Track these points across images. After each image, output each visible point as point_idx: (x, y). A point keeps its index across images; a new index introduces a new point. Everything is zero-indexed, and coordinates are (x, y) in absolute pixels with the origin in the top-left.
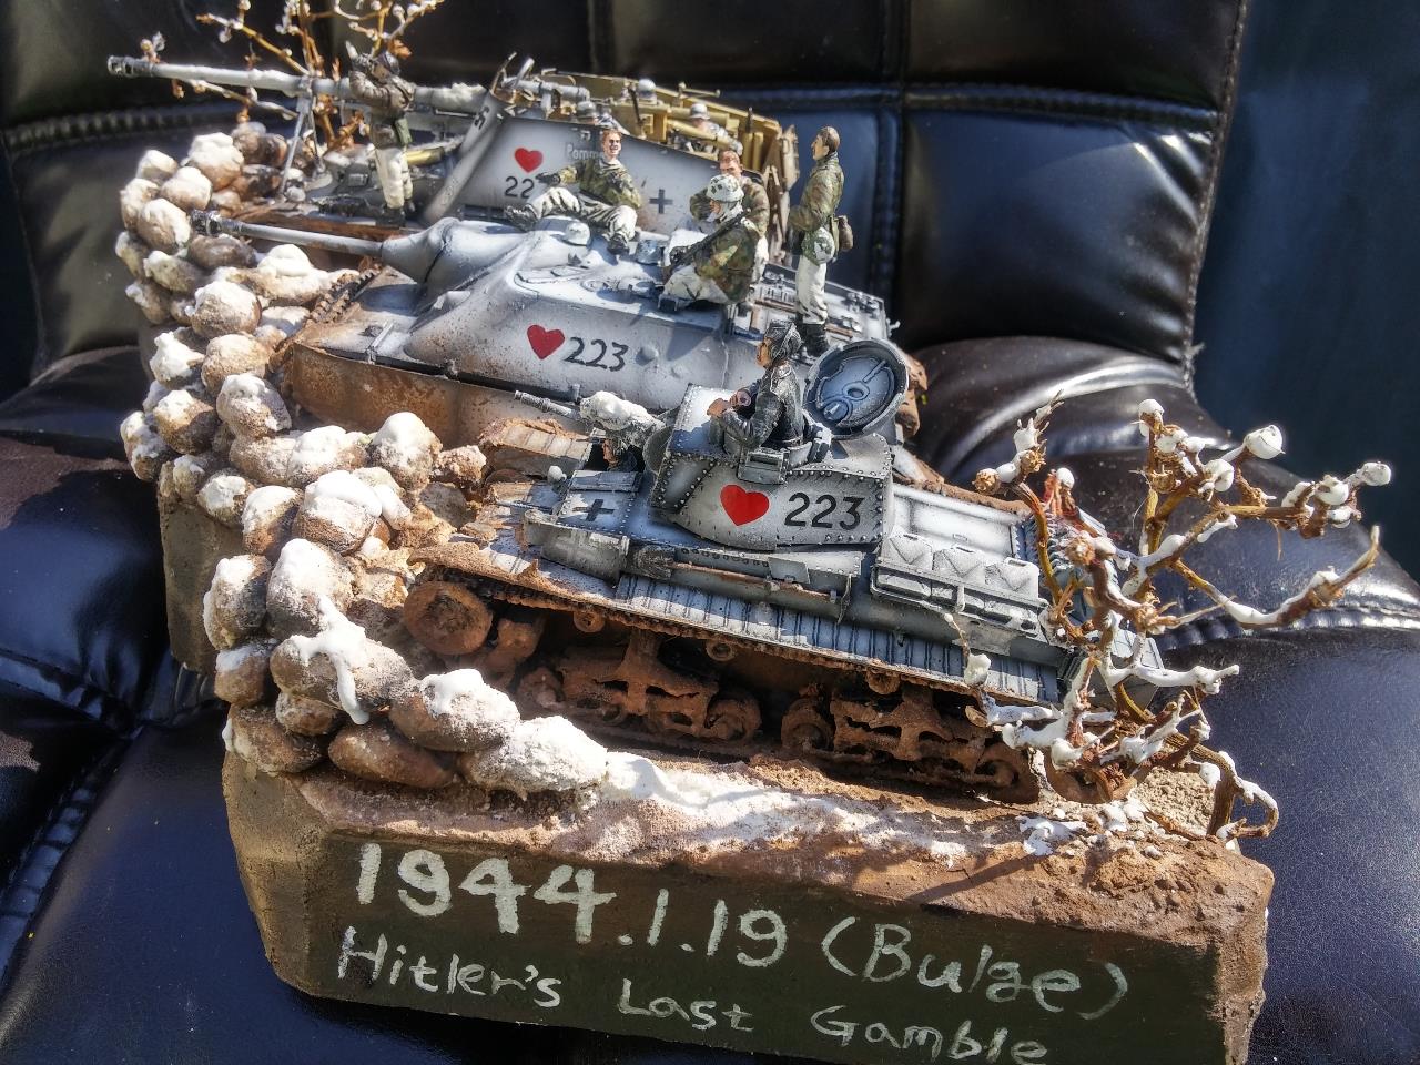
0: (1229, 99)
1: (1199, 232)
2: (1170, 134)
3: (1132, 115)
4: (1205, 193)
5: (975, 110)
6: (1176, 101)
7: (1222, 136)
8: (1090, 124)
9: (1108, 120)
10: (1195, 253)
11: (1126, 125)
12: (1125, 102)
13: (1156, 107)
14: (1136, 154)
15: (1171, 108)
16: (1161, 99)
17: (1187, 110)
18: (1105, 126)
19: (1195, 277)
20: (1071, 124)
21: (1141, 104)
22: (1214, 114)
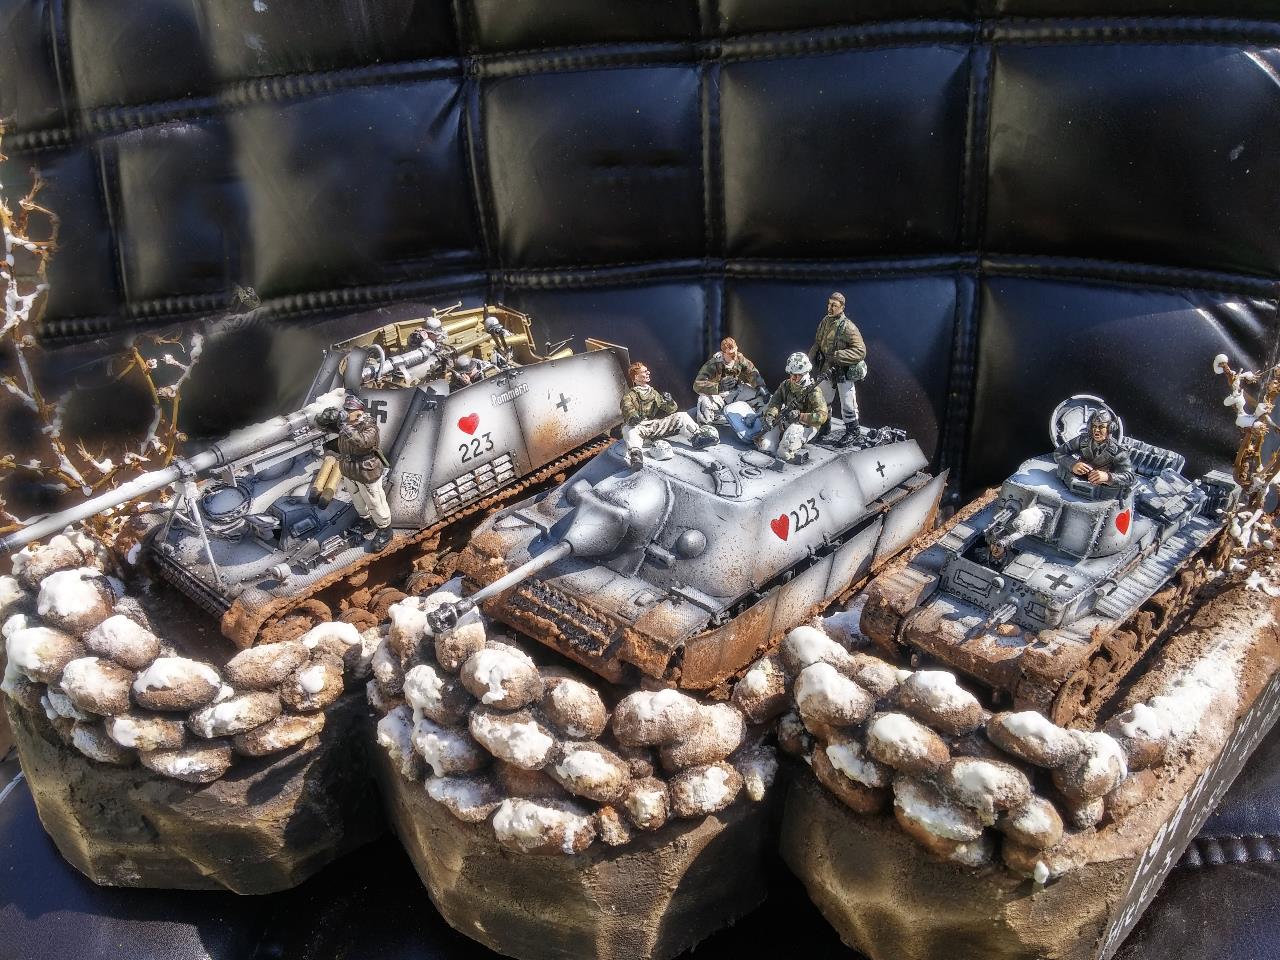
2: (1231, 301)
3: (1197, 285)
5: (1046, 277)
6: (1242, 273)
8: (1156, 291)
9: (1173, 289)
11: (1191, 293)
12: (1190, 274)
14: (1199, 318)
15: (1236, 278)
16: (1227, 271)
17: (1252, 281)
18: (1170, 295)
20: (1136, 292)
21: (1205, 275)
22: (1279, 283)
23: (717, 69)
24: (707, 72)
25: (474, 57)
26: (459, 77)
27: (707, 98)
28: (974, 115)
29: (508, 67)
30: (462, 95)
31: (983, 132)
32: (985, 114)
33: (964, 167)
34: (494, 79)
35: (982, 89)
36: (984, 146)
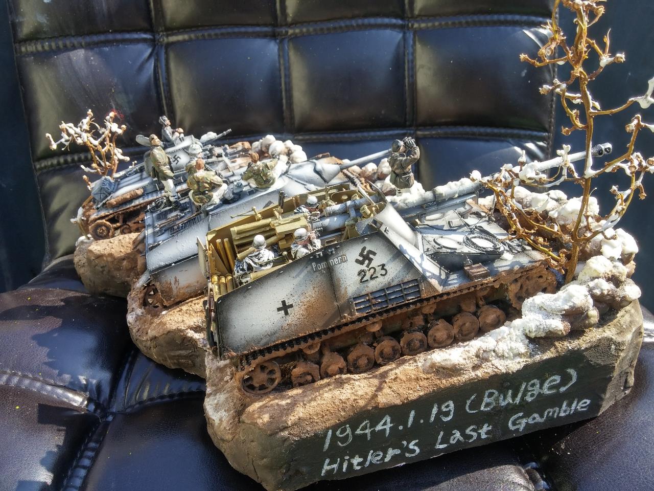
0: (552, 128)
2: (528, 143)
3: (513, 136)
5: (446, 137)
6: (530, 130)
7: (551, 142)
8: (496, 140)
9: (503, 138)
11: (510, 140)
12: (509, 131)
13: (522, 132)
14: (515, 151)
15: (528, 132)
16: (524, 129)
17: (535, 133)
18: (502, 141)
20: (487, 141)
21: (516, 131)
22: (547, 134)
23: (286, 40)
24: (282, 41)
25: (161, 33)
26: (153, 43)
27: (282, 53)
28: (408, 61)
29: (180, 38)
30: (155, 52)
31: (413, 69)
32: (413, 61)
33: (405, 86)
34: (173, 43)
35: (411, 50)
36: (413, 76)
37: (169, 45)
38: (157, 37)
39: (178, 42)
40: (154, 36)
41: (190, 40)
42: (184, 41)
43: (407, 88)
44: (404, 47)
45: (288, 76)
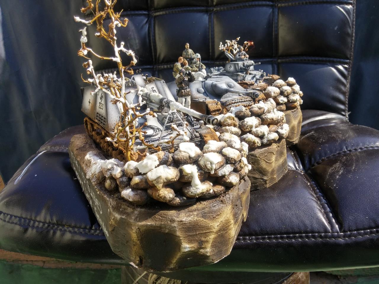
0: (352, 57)
1: (347, 86)
2: (339, 65)
3: (330, 61)
4: (348, 78)
5: (294, 62)
6: (340, 58)
7: (351, 65)
8: (320, 64)
9: (324, 63)
10: (347, 91)
11: (328, 64)
12: (328, 59)
13: (335, 60)
14: (331, 70)
15: (339, 60)
16: (336, 58)
17: (342, 60)
18: (324, 64)
19: (347, 97)
21: (332, 59)
22: (349, 61)
23: (213, 14)
24: (210, 14)
26: (148, 16)
27: (210, 20)
28: (275, 23)
29: (161, 13)
30: (149, 20)
31: (277, 27)
32: (278, 23)
33: (273, 36)
34: (158, 16)
35: (276, 17)
36: (277, 31)
37: (155, 17)
38: (150, 13)
39: (160, 15)
40: (149, 13)
41: (166, 14)
42: (163, 15)
43: (274, 37)
44: (273, 16)
45: (213, 31)
